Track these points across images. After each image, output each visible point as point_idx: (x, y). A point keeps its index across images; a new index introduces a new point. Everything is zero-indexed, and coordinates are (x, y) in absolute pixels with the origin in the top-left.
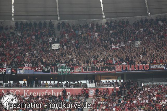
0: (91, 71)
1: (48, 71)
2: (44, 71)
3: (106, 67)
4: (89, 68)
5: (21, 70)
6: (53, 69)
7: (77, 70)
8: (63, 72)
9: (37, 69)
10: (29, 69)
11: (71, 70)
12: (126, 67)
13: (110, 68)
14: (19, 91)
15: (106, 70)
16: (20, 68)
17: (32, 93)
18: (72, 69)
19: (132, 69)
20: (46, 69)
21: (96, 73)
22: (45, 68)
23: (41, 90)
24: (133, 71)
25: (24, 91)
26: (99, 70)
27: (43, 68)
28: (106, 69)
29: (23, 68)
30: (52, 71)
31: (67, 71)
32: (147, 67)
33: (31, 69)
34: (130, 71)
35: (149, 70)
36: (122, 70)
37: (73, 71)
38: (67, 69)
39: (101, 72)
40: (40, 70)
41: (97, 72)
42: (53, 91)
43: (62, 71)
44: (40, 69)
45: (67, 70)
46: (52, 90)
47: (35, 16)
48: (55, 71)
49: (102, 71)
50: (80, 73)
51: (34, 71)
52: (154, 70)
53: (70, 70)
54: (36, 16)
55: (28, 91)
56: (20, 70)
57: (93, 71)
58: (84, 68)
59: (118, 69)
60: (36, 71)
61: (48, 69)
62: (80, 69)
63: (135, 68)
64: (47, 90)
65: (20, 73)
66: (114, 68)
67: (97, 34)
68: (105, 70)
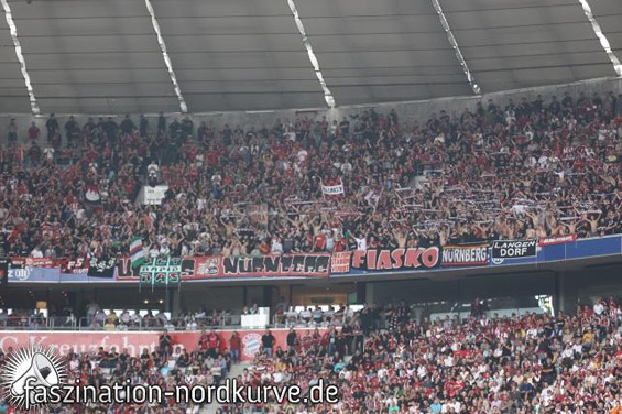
0: (249, 270)
1: (108, 273)
2: (93, 272)
3: (299, 259)
4: (242, 263)
5: (19, 267)
6: (125, 266)
7: (203, 269)
8: (156, 274)
9: (71, 264)
10: (44, 266)
11: (183, 270)
12: (362, 258)
13: (310, 261)
14: (16, 340)
15: (298, 269)
16: (14, 263)
17: (56, 346)
18: (188, 264)
19: (382, 264)
20: (102, 266)
21: (264, 278)
22: (98, 263)
23: (87, 335)
24: (384, 270)
25: (33, 339)
26: (275, 268)
27: (93, 263)
28: (299, 265)
29: (25, 263)
30: (121, 274)
31: (169, 272)
32: (430, 258)
33: (52, 266)
34: (375, 270)
35: (438, 266)
36: (351, 266)
37: (191, 273)
38: (171, 264)
39: (283, 275)
40: (82, 267)
41: (269, 276)
42: (125, 339)
43: (153, 272)
44: (80, 264)
45: (171, 268)
46: (124, 335)
47: (105, 100)
48: (129, 274)
49: (284, 270)
50: (211, 278)
51: (62, 272)
52: (454, 266)
53: (179, 270)
54: (107, 97)
55: (43, 338)
56: (14, 267)
57: (255, 271)
58: (227, 262)
59: (339, 264)
60: (68, 272)
61: (107, 264)
62: (212, 265)
63: (394, 262)
64: (107, 337)
65: (15, 278)
66: (324, 262)
67: (305, 153)
68: (295, 270)
